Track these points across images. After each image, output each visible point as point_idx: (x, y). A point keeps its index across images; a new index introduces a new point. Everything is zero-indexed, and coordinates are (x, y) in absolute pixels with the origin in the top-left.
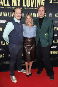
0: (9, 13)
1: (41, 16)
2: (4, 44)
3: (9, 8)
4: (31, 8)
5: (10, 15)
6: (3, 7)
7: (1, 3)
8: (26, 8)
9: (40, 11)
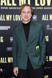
0: (14, 15)
1: (26, 20)
2: (5, 61)
3: (14, 8)
4: (47, 8)
5: (15, 19)
6: (7, 8)
7: (3, 2)
8: (39, 8)
9: (24, 12)
